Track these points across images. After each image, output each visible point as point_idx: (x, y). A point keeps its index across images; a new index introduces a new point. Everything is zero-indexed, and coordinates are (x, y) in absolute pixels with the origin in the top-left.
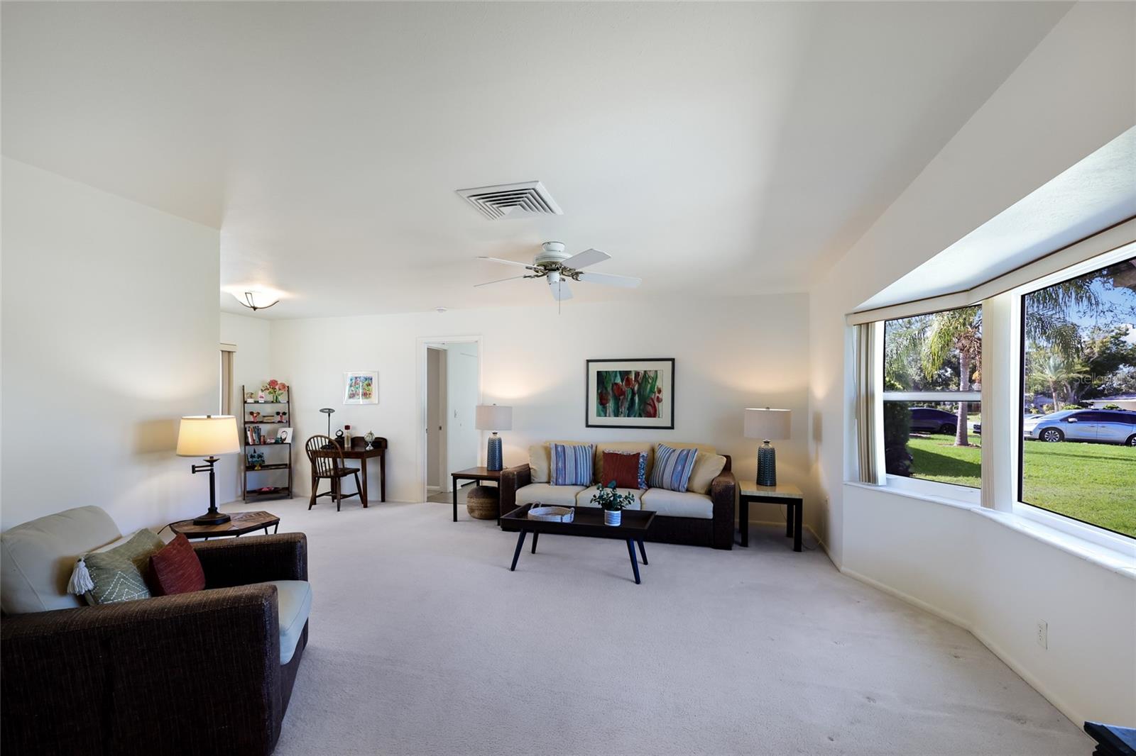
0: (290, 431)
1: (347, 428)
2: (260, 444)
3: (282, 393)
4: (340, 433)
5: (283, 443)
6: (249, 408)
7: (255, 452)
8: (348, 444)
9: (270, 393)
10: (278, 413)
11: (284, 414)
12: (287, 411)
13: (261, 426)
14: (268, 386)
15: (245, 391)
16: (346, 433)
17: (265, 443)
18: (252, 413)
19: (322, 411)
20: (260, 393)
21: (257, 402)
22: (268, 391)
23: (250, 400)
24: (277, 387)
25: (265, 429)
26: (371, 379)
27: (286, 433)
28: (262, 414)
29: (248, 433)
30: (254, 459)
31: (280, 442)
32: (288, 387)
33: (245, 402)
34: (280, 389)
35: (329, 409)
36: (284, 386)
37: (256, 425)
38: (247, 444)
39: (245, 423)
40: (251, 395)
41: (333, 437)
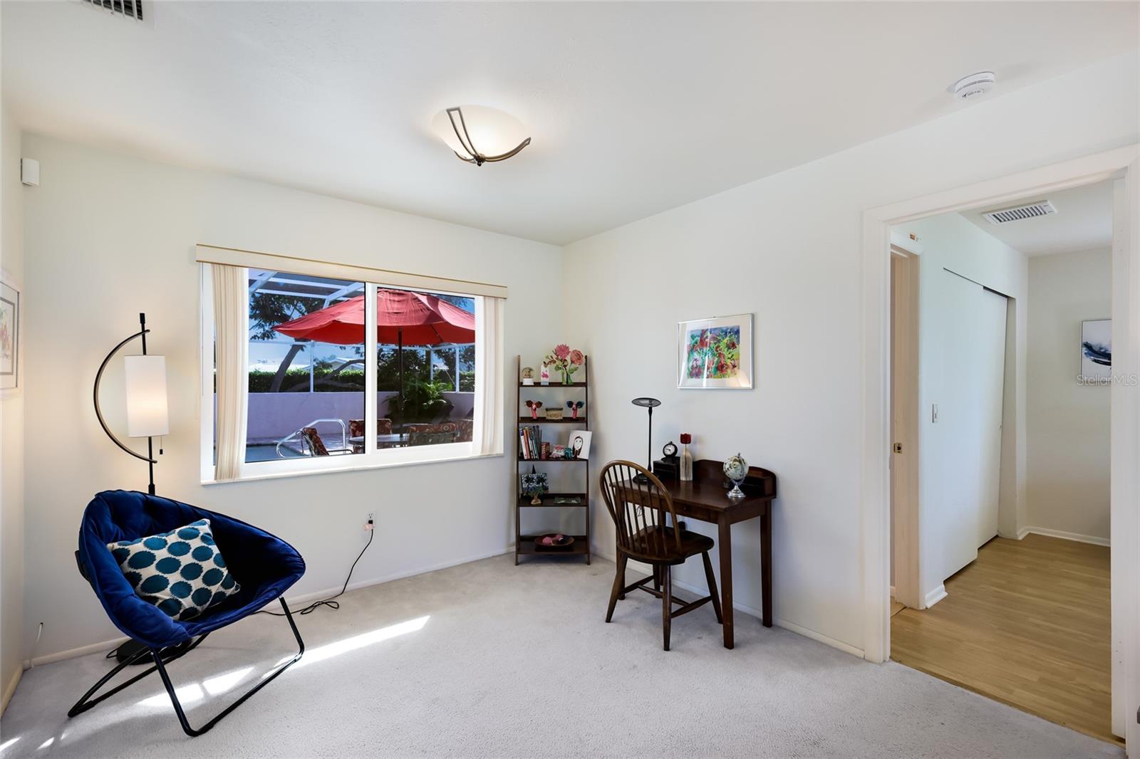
0: (587, 436)
1: (686, 439)
2: (540, 459)
3: (576, 369)
4: (670, 450)
5: (576, 459)
6: (526, 395)
7: (534, 472)
8: (686, 475)
9: (558, 368)
10: (570, 404)
11: (580, 404)
12: (584, 400)
13: (542, 426)
14: (555, 357)
15: (522, 367)
16: (683, 450)
17: (549, 457)
18: (529, 404)
19: (637, 402)
20: (543, 369)
21: (537, 384)
22: (553, 366)
23: (527, 382)
24: (568, 358)
25: (549, 432)
26: (737, 332)
27: (581, 440)
28: (545, 406)
29: (522, 437)
30: (534, 485)
31: (572, 456)
32: (586, 357)
33: (520, 384)
34: (572, 362)
35: (651, 400)
36: (578, 355)
37: (536, 424)
38: (520, 457)
39: (521, 420)
40: (529, 372)
41: (658, 456)
